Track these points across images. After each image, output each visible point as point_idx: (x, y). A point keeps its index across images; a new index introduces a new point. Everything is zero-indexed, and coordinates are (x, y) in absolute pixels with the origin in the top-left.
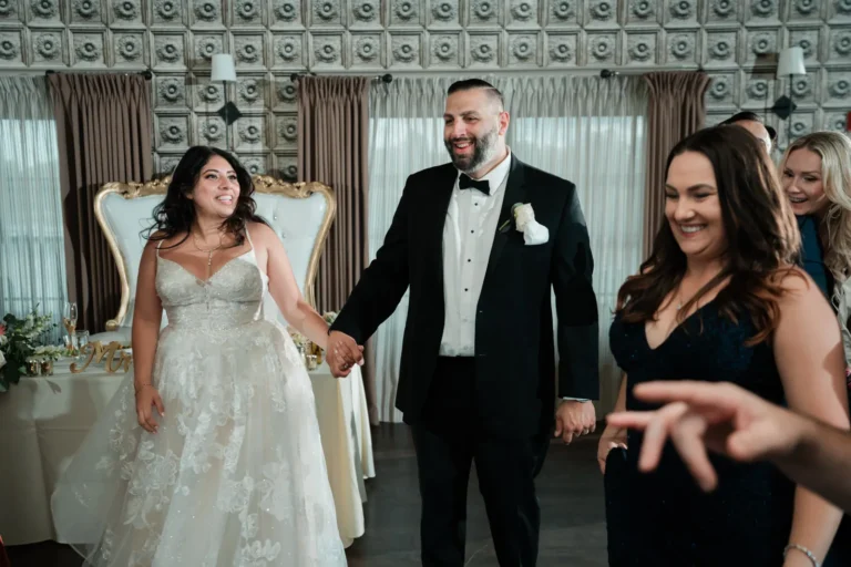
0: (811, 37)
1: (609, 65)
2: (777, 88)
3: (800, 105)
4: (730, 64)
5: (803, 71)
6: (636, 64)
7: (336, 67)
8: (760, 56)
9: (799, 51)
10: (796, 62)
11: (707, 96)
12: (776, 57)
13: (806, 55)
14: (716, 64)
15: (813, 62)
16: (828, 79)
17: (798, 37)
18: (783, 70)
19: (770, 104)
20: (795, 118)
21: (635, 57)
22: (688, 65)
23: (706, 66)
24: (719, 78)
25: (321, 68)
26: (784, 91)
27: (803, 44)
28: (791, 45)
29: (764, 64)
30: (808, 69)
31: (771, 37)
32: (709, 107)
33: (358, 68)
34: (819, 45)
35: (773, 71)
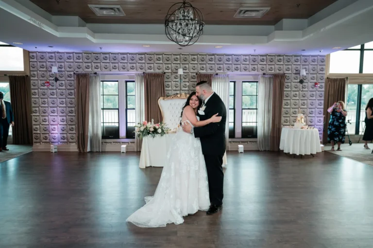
0: (307, 67)
1: (264, 72)
2: (300, 78)
3: (305, 81)
4: (290, 72)
5: (305, 74)
6: (270, 72)
7: (204, 71)
8: (297, 70)
9: (304, 70)
10: (304, 72)
11: (286, 79)
12: (300, 71)
13: (306, 71)
14: (287, 72)
15: (307, 72)
16: (310, 76)
17: (304, 67)
18: (301, 74)
19: (299, 81)
20: (304, 84)
21: (270, 70)
22: (281, 72)
23: (285, 72)
24: (288, 75)
25: (201, 71)
26: (301, 78)
27: (305, 68)
28: (303, 69)
29: (297, 72)
30: (307, 74)
31: (298, 66)
32: (286, 81)
33: (209, 72)
34: (309, 69)
35: (299, 74)
